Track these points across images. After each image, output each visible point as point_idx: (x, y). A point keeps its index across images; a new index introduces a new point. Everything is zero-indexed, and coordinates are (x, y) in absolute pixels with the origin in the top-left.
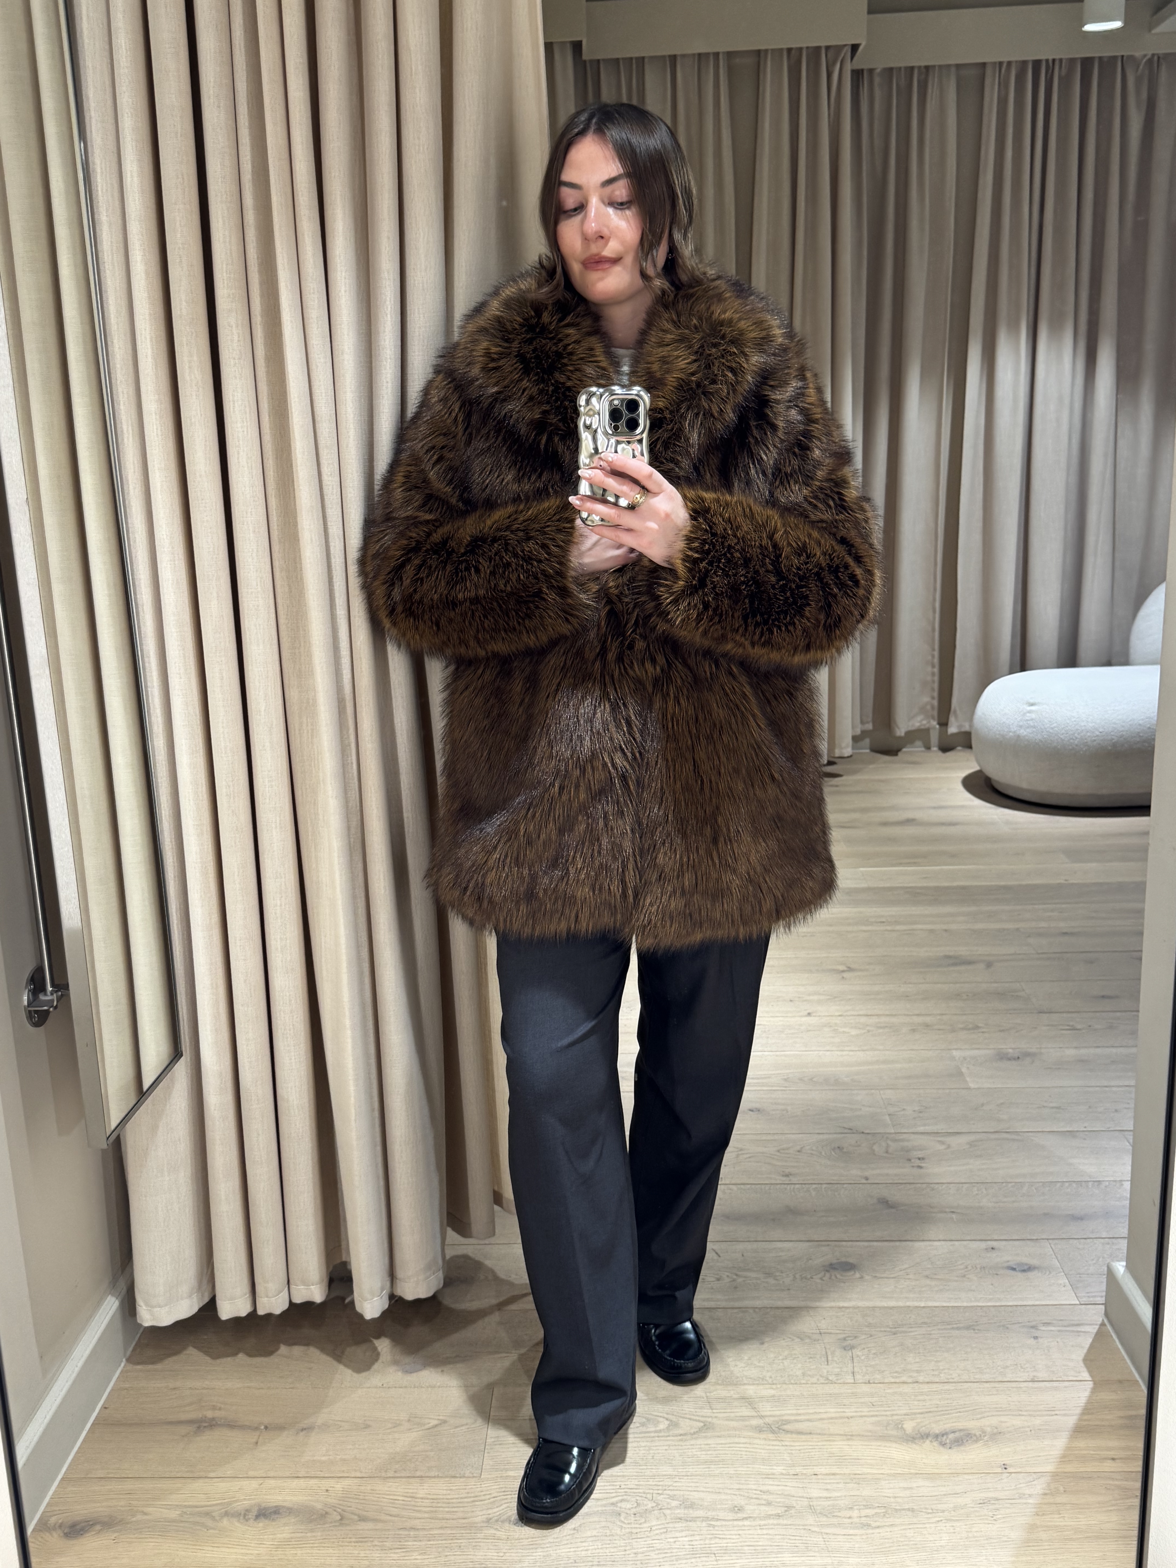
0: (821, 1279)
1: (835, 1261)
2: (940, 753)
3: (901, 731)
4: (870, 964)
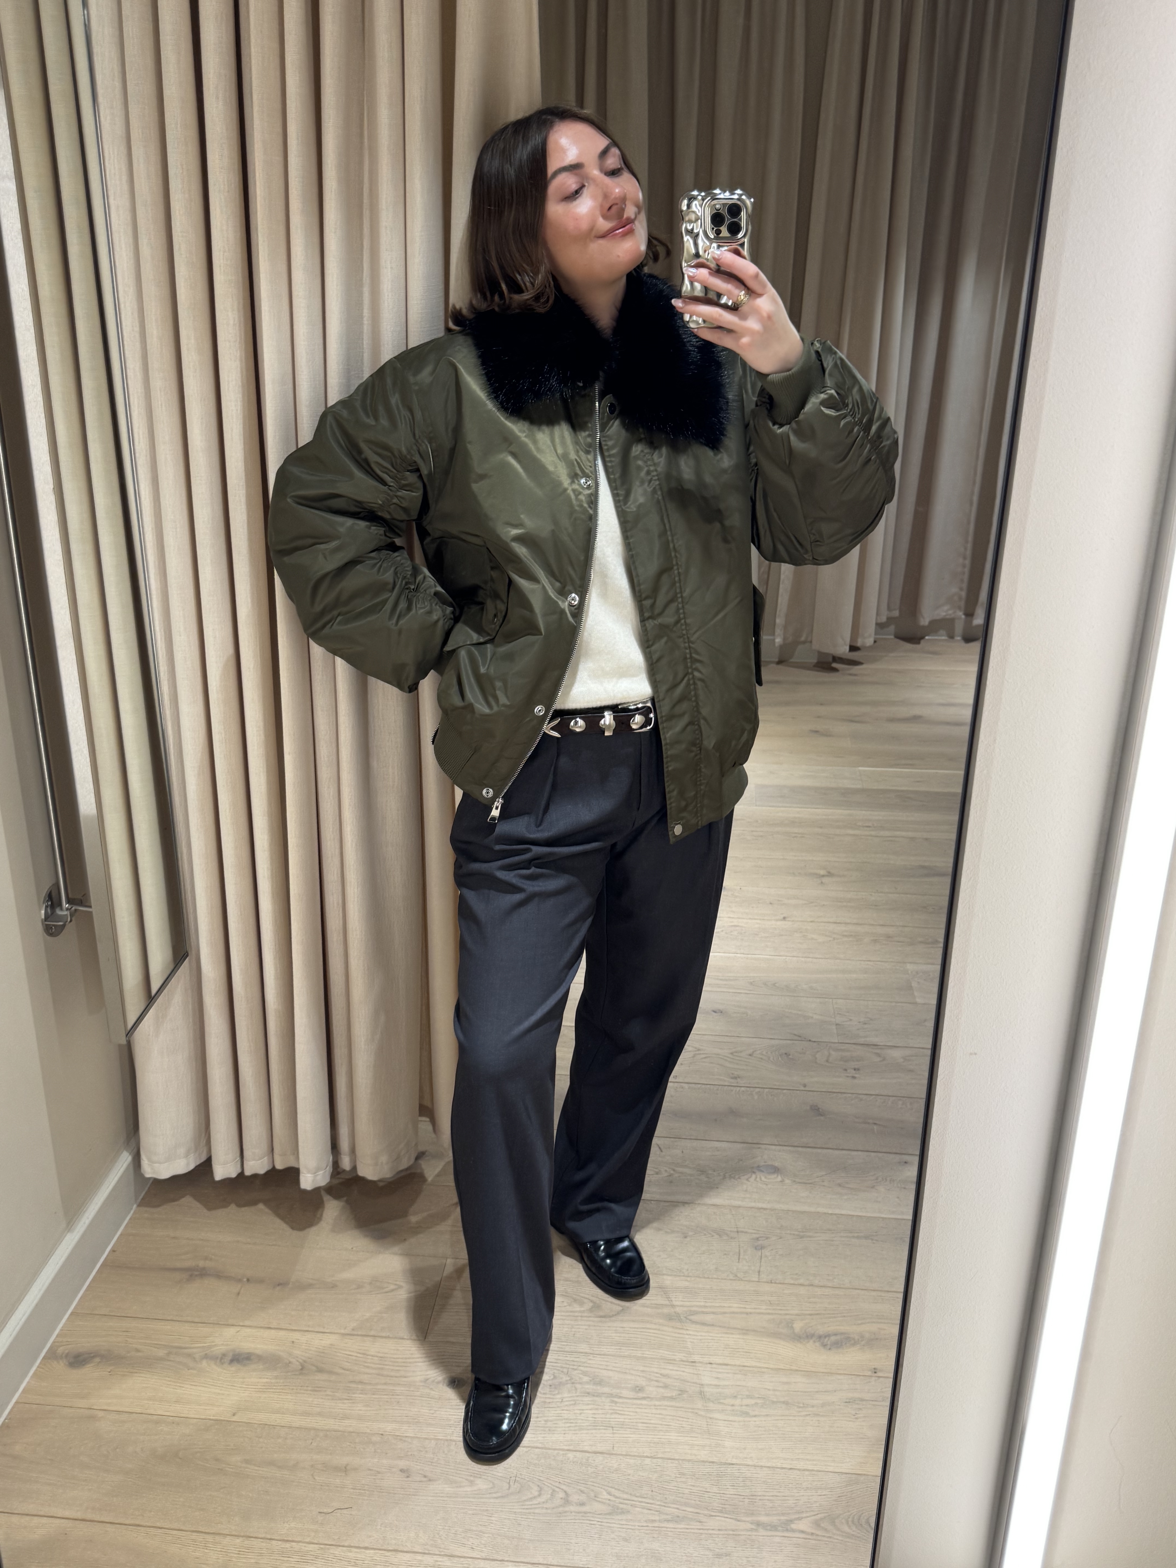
2: (963, 644)
3: (924, 621)
4: (849, 870)
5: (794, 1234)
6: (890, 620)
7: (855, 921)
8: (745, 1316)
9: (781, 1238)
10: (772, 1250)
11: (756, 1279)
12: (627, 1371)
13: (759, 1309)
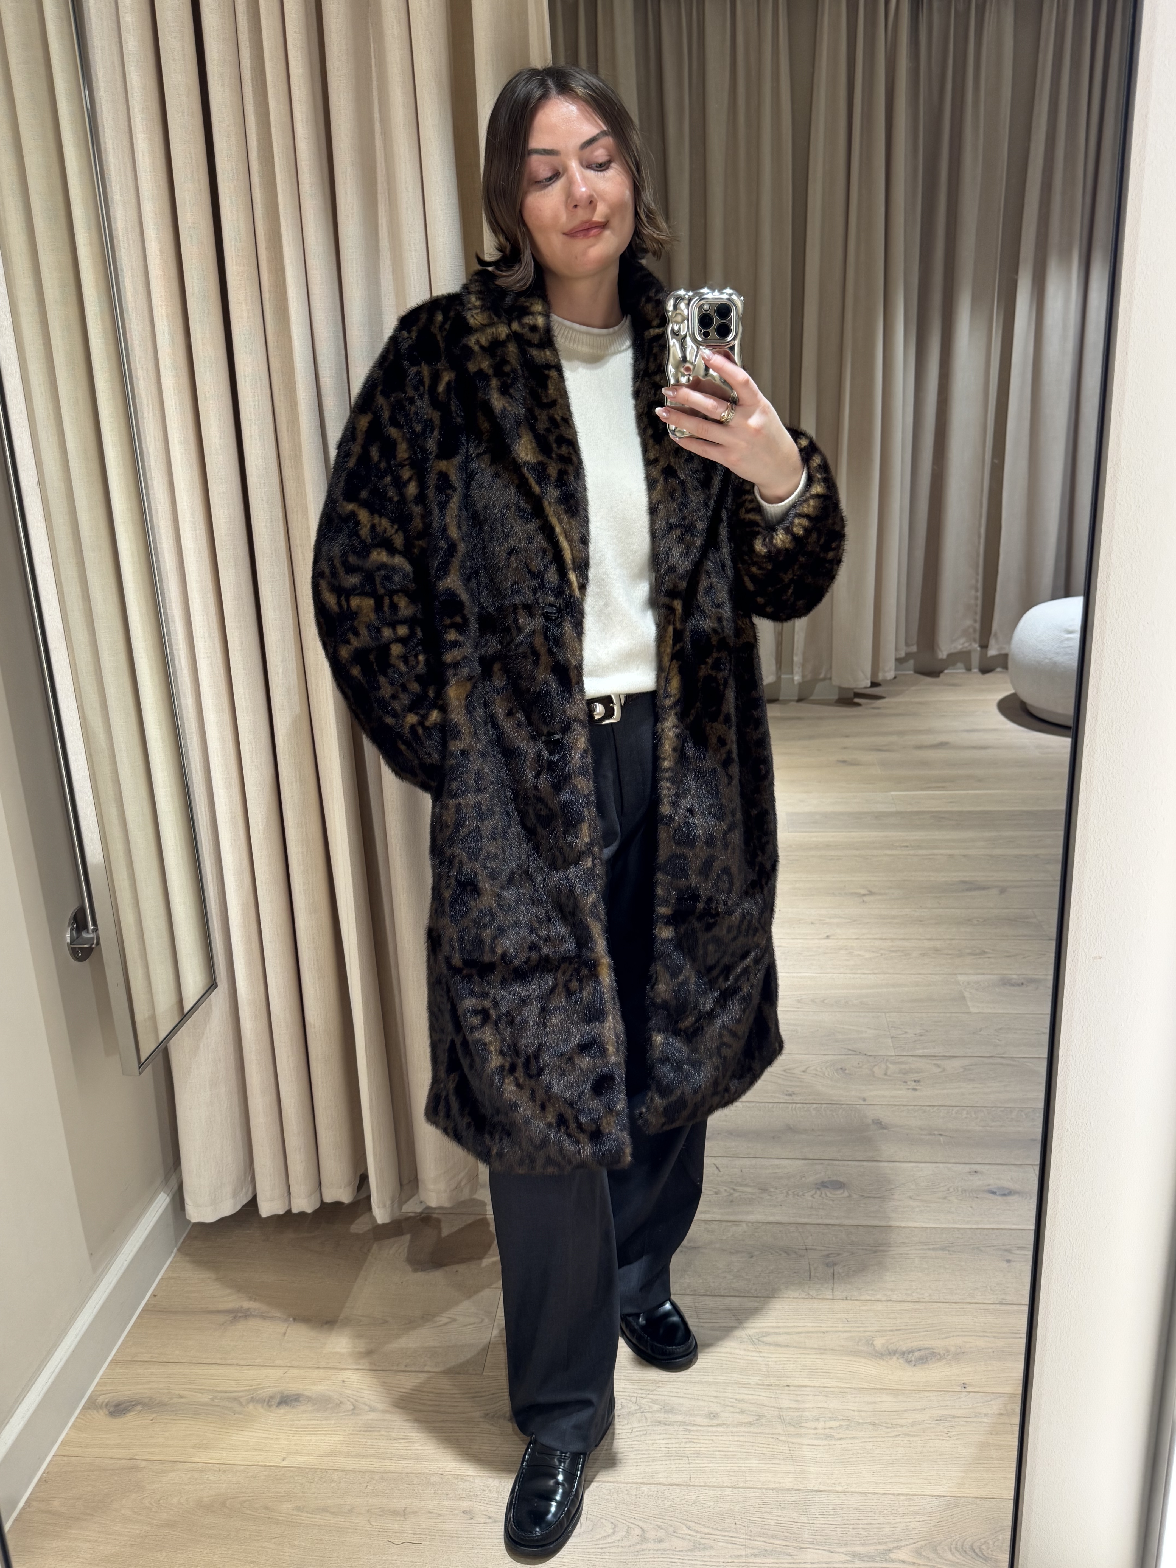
0: (812, 1196)
1: (826, 1179)
2: (980, 675)
3: (943, 654)
4: (890, 888)
5: (866, 1250)
6: (908, 655)
7: (902, 937)
8: (822, 1335)
9: (853, 1253)
10: (845, 1266)
11: (830, 1297)
12: (700, 1398)
13: (836, 1327)
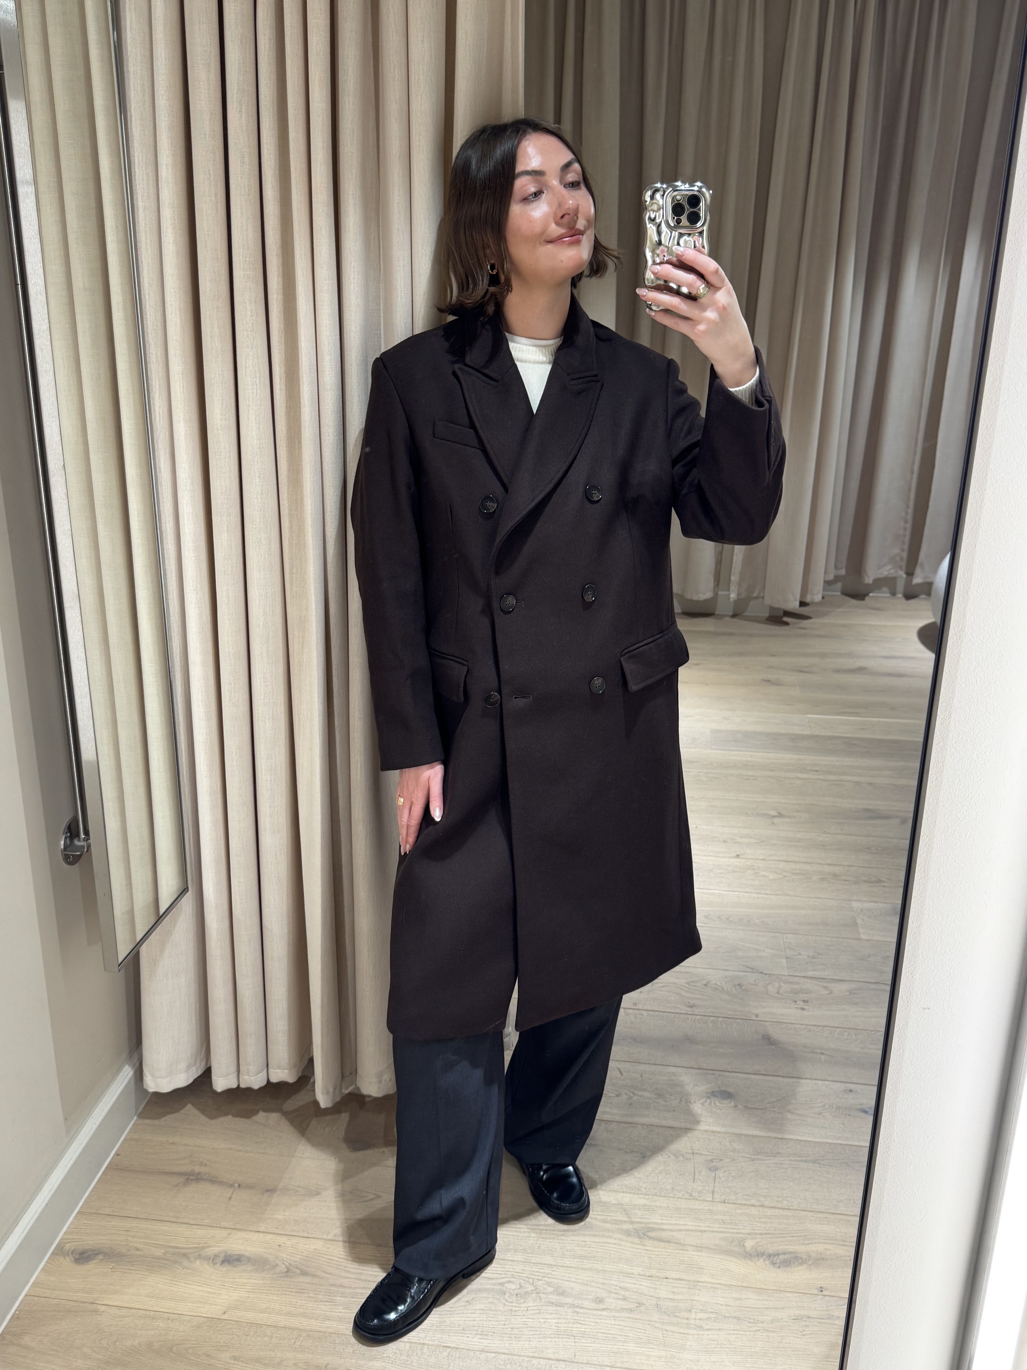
0: (703, 1104)
1: (716, 1089)
2: (904, 600)
3: (869, 580)
4: (798, 811)
5: (746, 1157)
6: (837, 579)
7: (804, 860)
8: (699, 1233)
9: (734, 1160)
10: (725, 1171)
11: (711, 1199)
12: (589, 1283)
13: (713, 1227)
